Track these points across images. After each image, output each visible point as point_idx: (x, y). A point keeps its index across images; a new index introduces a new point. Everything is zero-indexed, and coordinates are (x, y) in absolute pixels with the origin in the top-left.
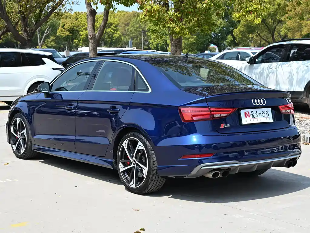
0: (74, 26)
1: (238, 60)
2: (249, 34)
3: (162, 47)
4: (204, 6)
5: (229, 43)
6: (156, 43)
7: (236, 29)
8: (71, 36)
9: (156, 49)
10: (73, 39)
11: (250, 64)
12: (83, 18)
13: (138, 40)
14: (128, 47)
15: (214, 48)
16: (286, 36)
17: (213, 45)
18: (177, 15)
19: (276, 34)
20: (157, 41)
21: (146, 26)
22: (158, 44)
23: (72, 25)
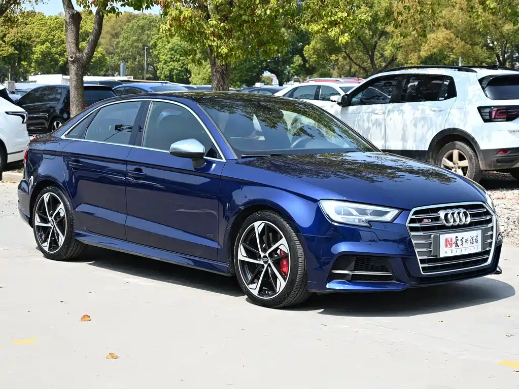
0: (22, 38)
1: (318, 100)
2: (331, 54)
3: (179, 75)
4: (268, 12)
5: (297, 70)
6: (168, 68)
7: (309, 45)
8: (18, 54)
9: (168, 79)
10: (20, 61)
11: (343, 106)
12: (35, 23)
13: (136, 63)
14: (119, 75)
15: (269, 77)
16: (393, 59)
17: (270, 73)
18: (224, 27)
19: (377, 55)
20: (171, 65)
21: (150, 39)
22: (171, 70)
23: (20, 35)
